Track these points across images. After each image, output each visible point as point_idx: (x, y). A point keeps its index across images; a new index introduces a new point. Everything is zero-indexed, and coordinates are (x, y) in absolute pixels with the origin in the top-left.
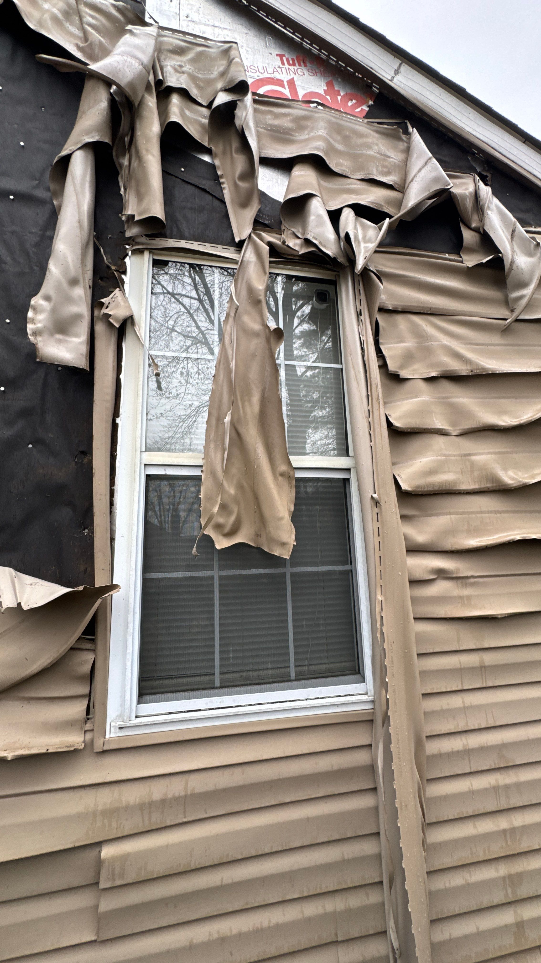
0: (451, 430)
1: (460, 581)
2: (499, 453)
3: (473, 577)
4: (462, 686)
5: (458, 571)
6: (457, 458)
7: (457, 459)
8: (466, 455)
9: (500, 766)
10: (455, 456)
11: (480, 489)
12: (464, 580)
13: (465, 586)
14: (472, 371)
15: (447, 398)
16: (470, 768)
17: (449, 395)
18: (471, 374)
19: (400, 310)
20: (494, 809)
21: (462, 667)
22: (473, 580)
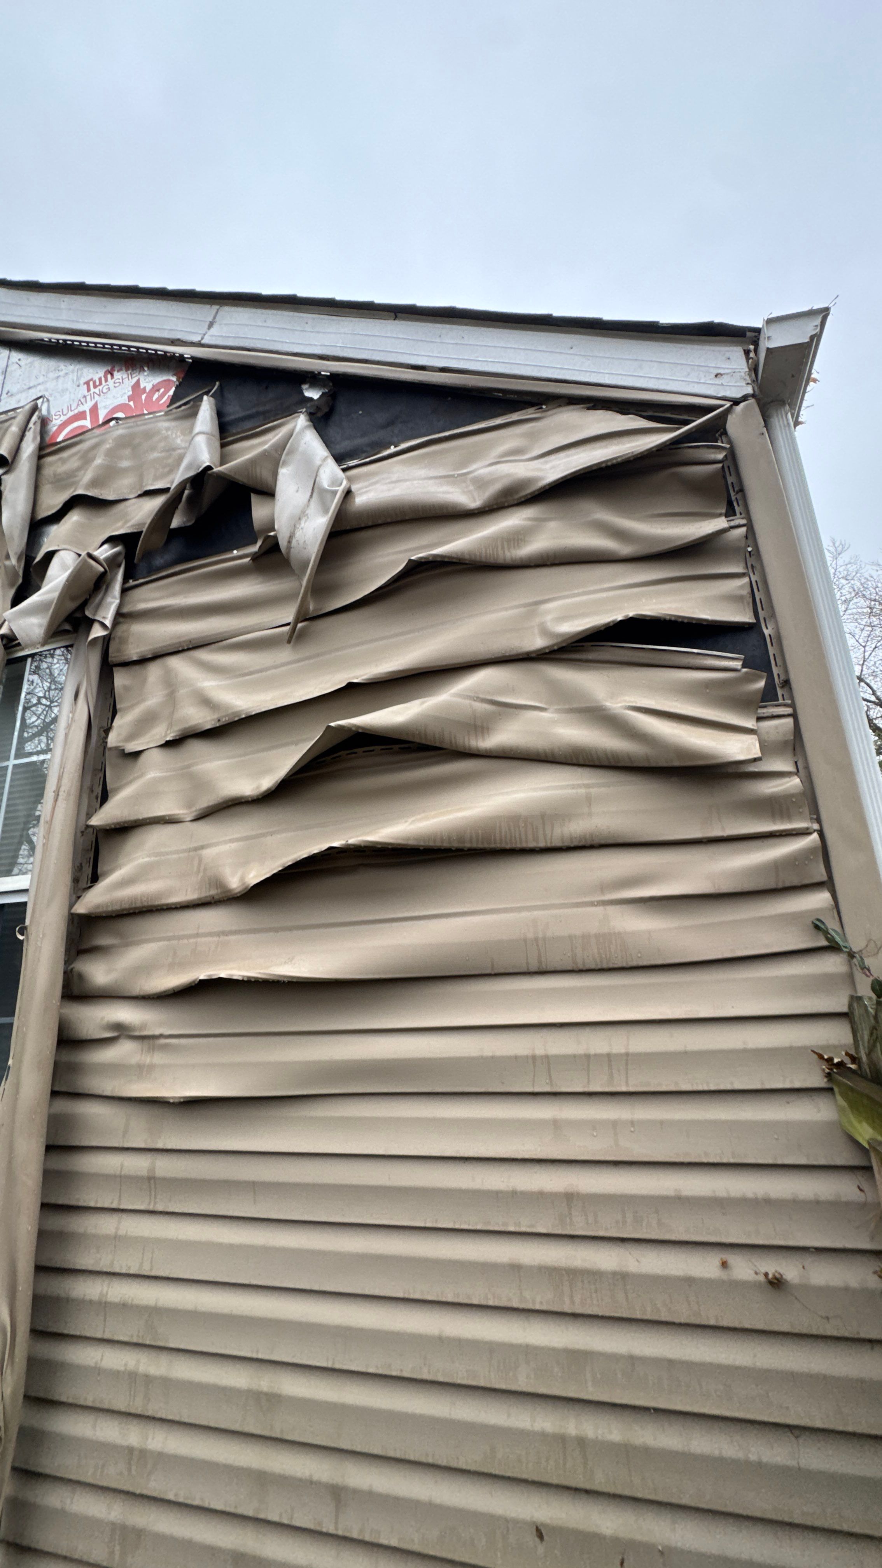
0: (183, 814)
1: (146, 1041)
2: (247, 838)
3: (161, 1036)
4: (120, 1204)
5: (143, 1026)
6: (182, 855)
7: (180, 858)
8: (196, 849)
9: (145, 1342)
10: (177, 852)
11: (199, 899)
12: (151, 1041)
13: (153, 1049)
14: (219, 720)
15: (189, 766)
16: (104, 1332)
17: (191, 762)
18: (218, 725)
19: (150, 656)
20: (123, 1408)
21: (123, 1173)
22: (163, 1041)
